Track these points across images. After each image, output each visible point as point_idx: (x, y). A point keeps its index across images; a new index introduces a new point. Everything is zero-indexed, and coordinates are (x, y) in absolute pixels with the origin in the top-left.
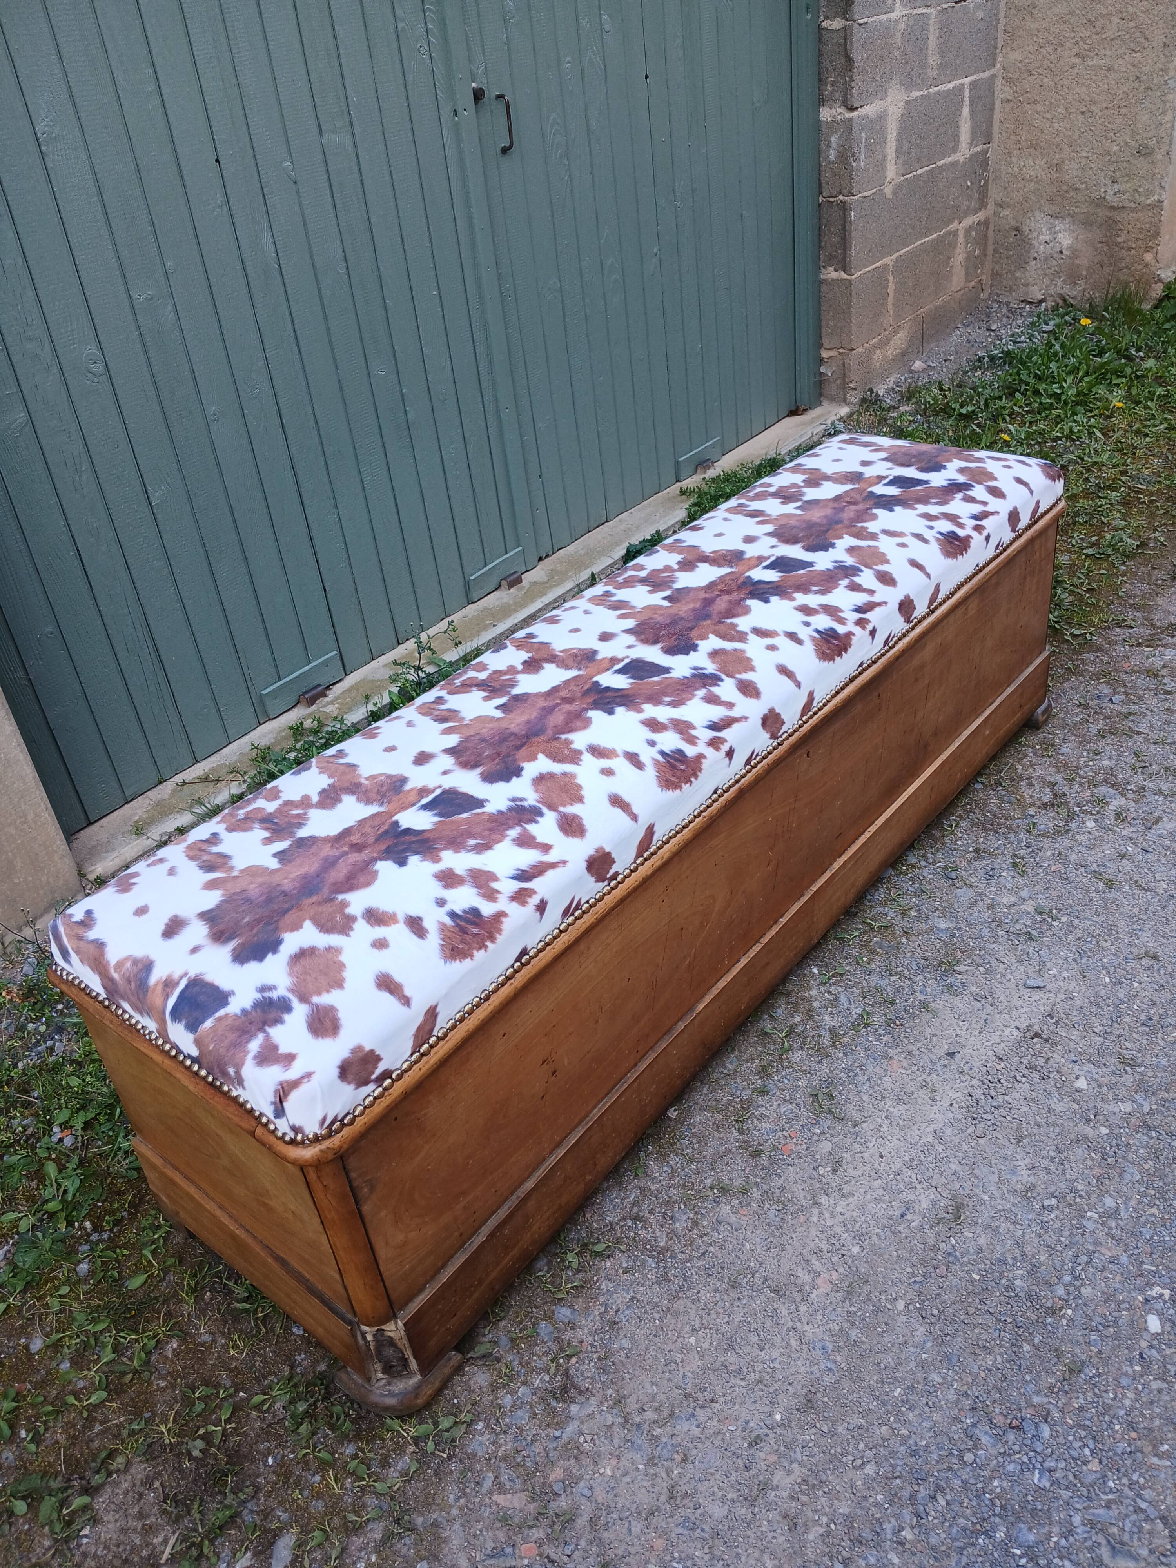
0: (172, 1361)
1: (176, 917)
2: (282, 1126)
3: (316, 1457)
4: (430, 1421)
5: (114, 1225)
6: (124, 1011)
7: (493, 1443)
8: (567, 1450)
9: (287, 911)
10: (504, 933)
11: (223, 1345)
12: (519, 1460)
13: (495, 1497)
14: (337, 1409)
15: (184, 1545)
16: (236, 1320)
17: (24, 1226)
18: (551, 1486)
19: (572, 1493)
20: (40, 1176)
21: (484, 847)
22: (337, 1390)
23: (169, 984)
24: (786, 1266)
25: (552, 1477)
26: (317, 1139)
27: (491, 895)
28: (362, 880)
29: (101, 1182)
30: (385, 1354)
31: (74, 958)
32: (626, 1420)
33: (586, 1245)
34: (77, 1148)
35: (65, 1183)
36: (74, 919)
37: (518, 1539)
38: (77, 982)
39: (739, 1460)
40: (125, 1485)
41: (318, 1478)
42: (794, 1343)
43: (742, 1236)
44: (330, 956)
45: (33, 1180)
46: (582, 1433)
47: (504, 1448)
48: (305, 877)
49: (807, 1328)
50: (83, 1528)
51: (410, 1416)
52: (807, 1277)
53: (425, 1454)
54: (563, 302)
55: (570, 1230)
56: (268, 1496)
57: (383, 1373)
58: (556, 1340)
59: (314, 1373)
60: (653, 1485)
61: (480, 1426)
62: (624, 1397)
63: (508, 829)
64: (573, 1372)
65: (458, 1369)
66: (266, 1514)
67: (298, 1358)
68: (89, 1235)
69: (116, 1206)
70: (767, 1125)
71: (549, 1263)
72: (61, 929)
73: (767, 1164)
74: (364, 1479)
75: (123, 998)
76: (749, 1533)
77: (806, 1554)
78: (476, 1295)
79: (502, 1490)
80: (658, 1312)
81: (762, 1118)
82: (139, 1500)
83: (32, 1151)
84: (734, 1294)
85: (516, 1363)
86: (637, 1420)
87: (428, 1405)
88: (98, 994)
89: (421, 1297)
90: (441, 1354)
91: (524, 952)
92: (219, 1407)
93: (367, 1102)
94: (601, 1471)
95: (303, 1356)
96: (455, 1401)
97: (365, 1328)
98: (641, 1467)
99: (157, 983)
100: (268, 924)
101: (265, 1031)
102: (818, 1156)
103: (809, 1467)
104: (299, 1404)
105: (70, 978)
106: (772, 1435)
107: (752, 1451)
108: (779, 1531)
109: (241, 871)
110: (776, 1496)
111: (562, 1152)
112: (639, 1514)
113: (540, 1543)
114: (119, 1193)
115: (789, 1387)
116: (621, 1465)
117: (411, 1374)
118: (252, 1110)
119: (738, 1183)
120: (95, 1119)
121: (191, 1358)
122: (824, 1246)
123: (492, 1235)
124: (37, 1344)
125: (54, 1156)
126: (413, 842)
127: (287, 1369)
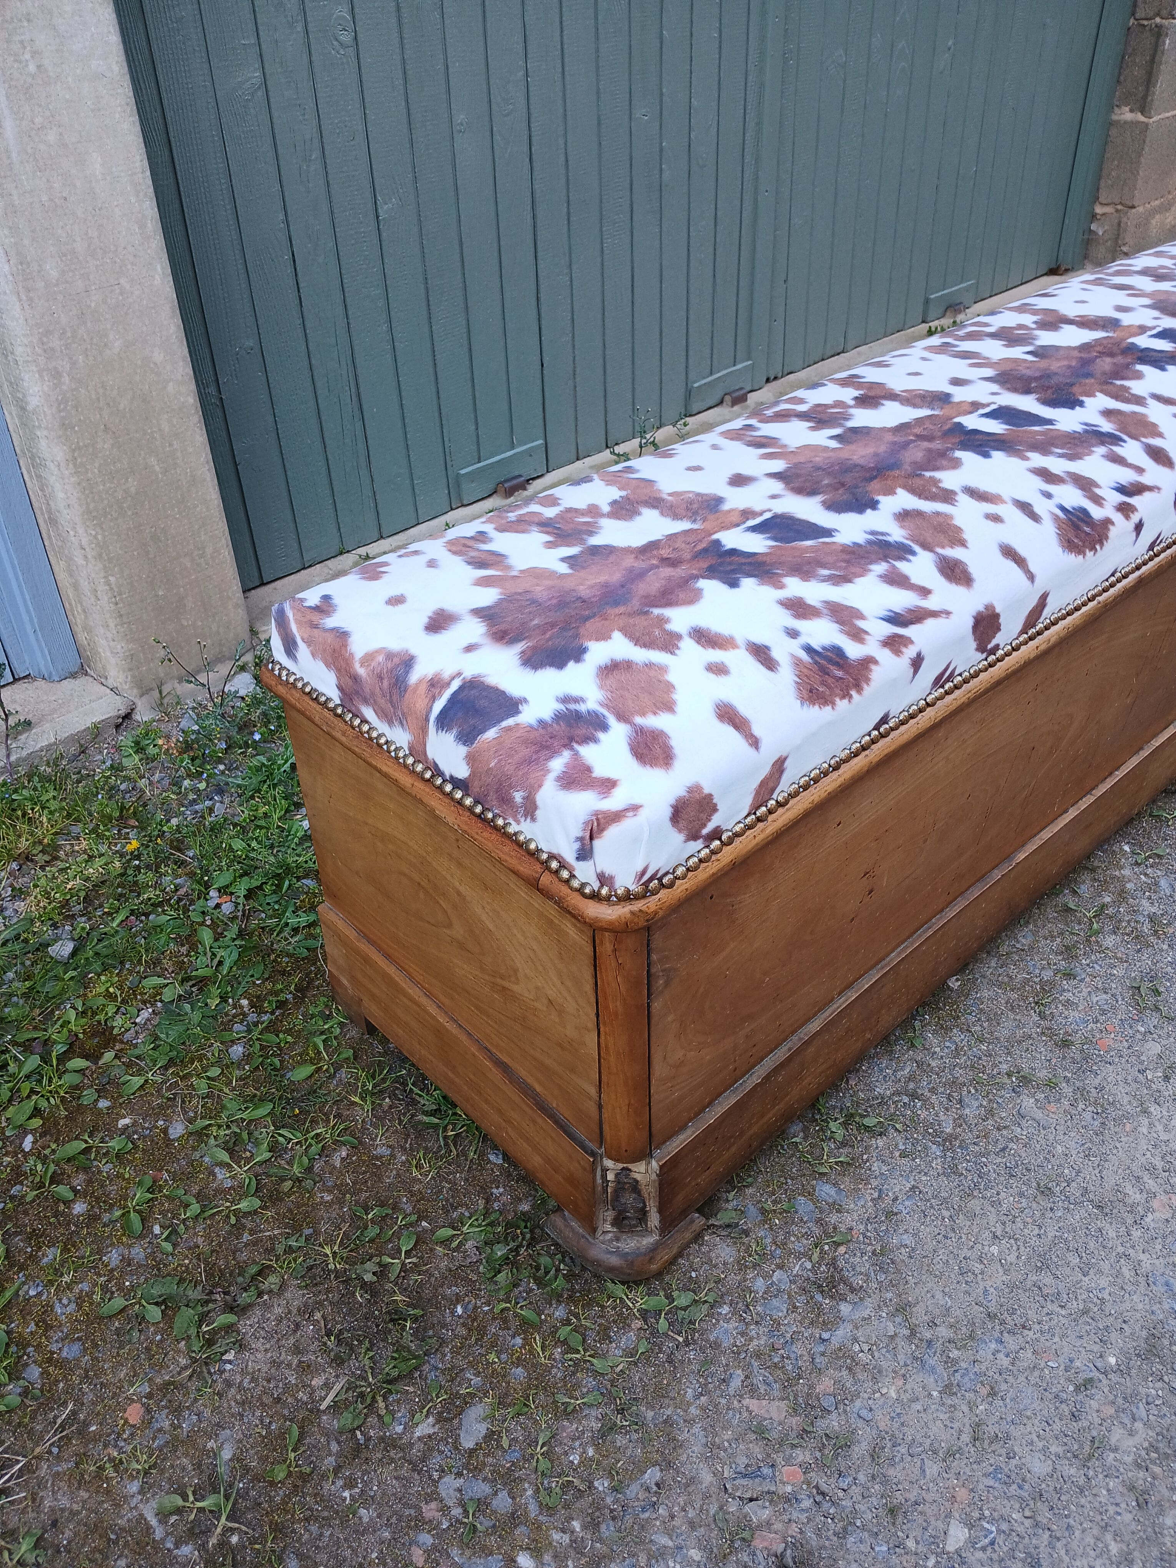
0: (340, 1172)
1: (442, 610)
2: (585, 873)
3: (516, 1315)
4: (662, 1293)
5: (277, 1008)
6: (364, 721)
7: (742, 1334)
8: (838, 1358)
9: (588, 618)
10: (873, 684)
11: (403, 1164)
12: (776, 1360)
13: (746, 1402)
14: (545, 1260)
15: (350, 1393)
16: (419, 1135)
17: (168, 994)
18: (819, 1399)
19: (845, 1411)
20: (191, 941)
21: (844, 579)
22: (545, 1237)
23: (435, 684)
24: (1111, 1181)
25: (819, 1389)
26: (628, 897)
27: (858, 635)
28: (682, 596)
29: (263, 957)
30: (623, 1201)
31: (303, 650)
32: (913, 1333)
33: (852, 1115)
34: (236, 917)
35: (221, 953)
36: (306, 604)
37: (779, 1460)
38: (300, 685)
39: (1063, 1406)
40: (278, 1310)
41: (519, 1341)
42: (1127, 1273)
43: (1051, 1137)
44: (652, 673)
45: (183, 945)
46: (855, 1340)
47: (755, 1342)
48: (605, 585)
49: (1142, 1257)
50: (226, 1352)
51: (638, 1283)
52: (1138, 1196)
53: (655, 1333)
54: (844, 81)
55: (830, 1096)
56: (455, 1352)
57: (613, 1225)
58: (819, 1221)
59: (515, 1212)
60: (952, 1419)
61: (725, 1309)
62: (909, 1304)
63: (871, 563)
64: (841, 1263)
65: (698, 1237)
66: (454, 1374)
67: (495, 1191)
68: (245, 1015)
69: (280, 986)
70: (1076, 1013)
71: (805, 1129)
72: (290, 614)
73: (1078, 1056)
74: (578, 1352)
75: (366, 701)
76: (1083, 1501)
77: (1164, 1544)
78: (733, 1149)
79: (753, 1391)
80: (947, 1209)
81: (1068, 1003)
82: (295, 1331)
83: (184, 913)
84: (1044, 1203)
85: (769, 1240)
86: (928, 1335)
87: (659, 1275)
88: (328, 700)
89: (681, 1137)
90: (684, 1213)
91: (884, 720)
92: (397, 1235)
93: (691, 863)
94: (884, 1391)
95: (501, 1190)
96: (693, 1274)
97: (609, 1163)
98: (935, 1394)
99: (420, 681)
100: (563, 629)
101: (572, 749)
102: (1143, 1058)
103: (1158, 1429)
104: (496, 1247)
105: (291, 680)
106: (1105, 1381)
107: (1080, 1397)
108: (1123, 1505)
109: (522, 571)
110: (1116, 1460)
111: (853, 995)
112: (935, 1452)
113: (806, 1468)
114: (283, 973)
115: (1124, 1326)
116: (908, 1386)
117: (647, 1232)
118: (539, 850)
119: (1043, 1074)
120: (260, 888)
121: (365, 1173)
122: (1159, 1164)
123: (767, 1078)
124: (177, 1130)
125: (208, 922)
126: (744, 564)
127: (481, 1203)
